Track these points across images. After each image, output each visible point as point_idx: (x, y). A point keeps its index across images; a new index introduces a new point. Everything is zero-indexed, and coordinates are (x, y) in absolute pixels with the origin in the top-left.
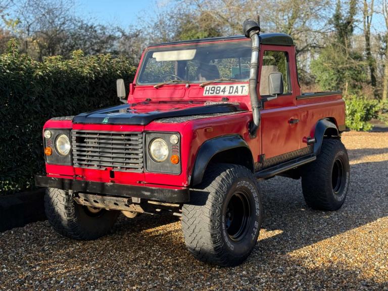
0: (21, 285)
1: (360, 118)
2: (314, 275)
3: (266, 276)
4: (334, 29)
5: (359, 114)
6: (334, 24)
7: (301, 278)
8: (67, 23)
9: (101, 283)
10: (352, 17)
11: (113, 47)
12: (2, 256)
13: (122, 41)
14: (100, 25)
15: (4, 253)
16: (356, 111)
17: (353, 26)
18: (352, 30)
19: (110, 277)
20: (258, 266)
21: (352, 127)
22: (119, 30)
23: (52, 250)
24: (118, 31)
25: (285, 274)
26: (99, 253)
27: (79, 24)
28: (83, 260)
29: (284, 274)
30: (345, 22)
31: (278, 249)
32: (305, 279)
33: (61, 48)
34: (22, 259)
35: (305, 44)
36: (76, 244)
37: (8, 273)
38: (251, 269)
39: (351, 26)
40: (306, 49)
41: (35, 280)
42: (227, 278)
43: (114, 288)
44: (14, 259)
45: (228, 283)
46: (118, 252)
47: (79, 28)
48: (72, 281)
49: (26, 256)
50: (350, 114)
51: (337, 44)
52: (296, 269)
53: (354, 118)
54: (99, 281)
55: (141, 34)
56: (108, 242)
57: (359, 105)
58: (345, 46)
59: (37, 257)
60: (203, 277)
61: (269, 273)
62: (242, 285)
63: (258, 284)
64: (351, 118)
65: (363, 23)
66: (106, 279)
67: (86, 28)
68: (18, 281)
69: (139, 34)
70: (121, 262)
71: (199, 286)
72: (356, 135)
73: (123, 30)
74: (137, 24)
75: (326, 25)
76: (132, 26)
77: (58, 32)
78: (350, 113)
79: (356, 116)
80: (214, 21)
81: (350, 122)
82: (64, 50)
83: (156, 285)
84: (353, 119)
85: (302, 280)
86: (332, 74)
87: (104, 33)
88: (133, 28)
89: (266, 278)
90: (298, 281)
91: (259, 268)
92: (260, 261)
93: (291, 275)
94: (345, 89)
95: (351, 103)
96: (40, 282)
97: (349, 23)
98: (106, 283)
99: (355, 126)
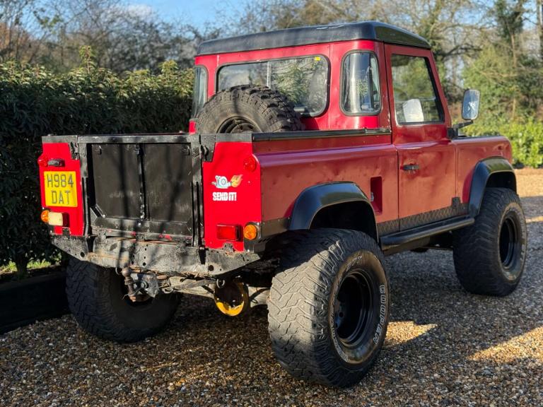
0: (127, 393)
1: (538, 150)
2: (539, 379)
3: (470, 380)
4: (495, 23)
5: (537, 144)
6: (496, 16)
7: (520, 382)
8: (118, 20)
9: (238, 390)
10: (521, 6)
11: (182, 54)
12: (88, 352)
13: (194, 45)
14: (164, 23)
15: (89, 347)
16: (532, 140)
17: (523, 18)
18: (521, 24)
19: (248, 381)
20: (453, 366)
21: (527, 163)
22: (190, 28)
23: (155, 342)
24: (190, 30)
25: (497, 378)
26: (222, 347)
27: (134, 22)
28: (202, 357)
29: (495, 377)
30: (511, 13)
31: (476, 341)
32: (527, 384)
33: (109, 55)
34: (117, 356)
35: (454, 46)
36: (185, 334)
37: (104, 376)
38: (444, 370)
39: (520, 18)
40: (454, 53)
41: (145, 385)
42: (414, 383)
43: (258, 397)
44: (106, 356)
45: (418, 391)
46: (248, 345)
47: (134, 28)
48: (197, 387)
49: (121, 351)
50: (524, 144)
51: (501, 44)
52: (509, 370)
53: (529, 149)
54: (235, 388)
55: (221, 35)
56: (229, 331)
57: (537, 130)
58: (512, 47)
59: (137, 352)
60: (380, 382)
61: (474, 377)
62: (440, 394)
63: (463, 392)
64: (525, 151)
65: (536, 14)
66: (244, 385)
67: (144, 26)
68: (121, 387)
69: (218, 35)
70: (258, 361)
71: (378, 394)
72: (533, 174)
73: (195, 29)
74: (214, 21)
75: (484, 17)
76: (209, 23)
77: (104, 34)
78: (524, 142)
79: (532, 146)
80: (326, 14)
81: (525, 155)
82: (114, 59)
83: (315, 393)
84: (528, 152)
85: (523, 386)
86: (494, 87)
87: (170, 34)
88: (209, 26)
89: (471, 383)
90: (518, 387)
91: (456, 368)
92: (455, 358)
93: (505, 378)
94: (512, 109)
95: (525, 129)
96: (152, 388)
97: (517, 14)
98: (245, 389)
99: (531, 161)
